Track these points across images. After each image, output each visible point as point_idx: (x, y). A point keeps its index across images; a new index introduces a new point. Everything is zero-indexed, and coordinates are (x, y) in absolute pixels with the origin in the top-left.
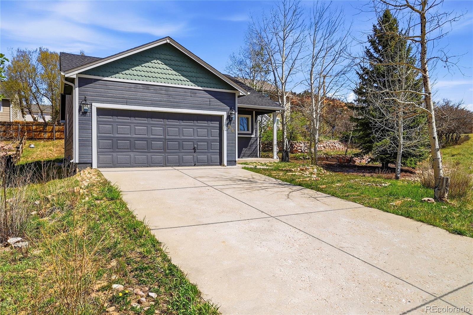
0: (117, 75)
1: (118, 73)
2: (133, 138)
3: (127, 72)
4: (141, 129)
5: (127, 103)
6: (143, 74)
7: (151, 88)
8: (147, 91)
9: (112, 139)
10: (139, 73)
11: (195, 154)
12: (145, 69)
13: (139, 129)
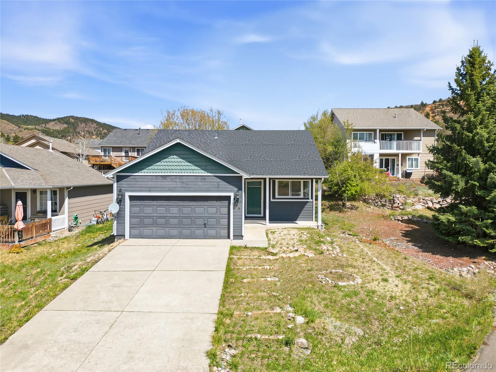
0: (143, 171)
1: (143, 169)
2: (156, 216)
3: (150, 168)
4: (162, 210)
5: (150, 191)
6: (161, 167)
7: (168, 178)
8: (165, 180)
9: (140, 217)
10: (159, 168)
11: (205, 229)
12: (163, 164)
13: (160, 210)
